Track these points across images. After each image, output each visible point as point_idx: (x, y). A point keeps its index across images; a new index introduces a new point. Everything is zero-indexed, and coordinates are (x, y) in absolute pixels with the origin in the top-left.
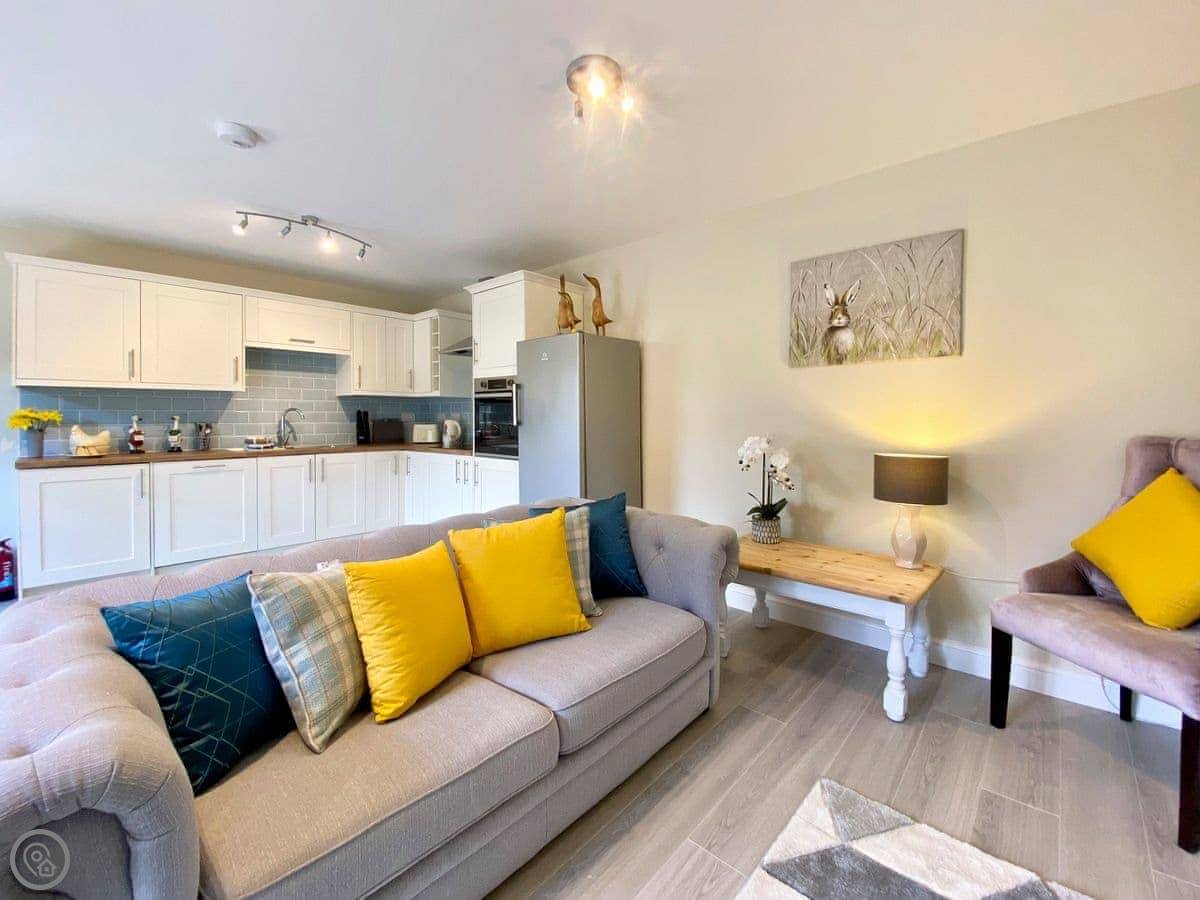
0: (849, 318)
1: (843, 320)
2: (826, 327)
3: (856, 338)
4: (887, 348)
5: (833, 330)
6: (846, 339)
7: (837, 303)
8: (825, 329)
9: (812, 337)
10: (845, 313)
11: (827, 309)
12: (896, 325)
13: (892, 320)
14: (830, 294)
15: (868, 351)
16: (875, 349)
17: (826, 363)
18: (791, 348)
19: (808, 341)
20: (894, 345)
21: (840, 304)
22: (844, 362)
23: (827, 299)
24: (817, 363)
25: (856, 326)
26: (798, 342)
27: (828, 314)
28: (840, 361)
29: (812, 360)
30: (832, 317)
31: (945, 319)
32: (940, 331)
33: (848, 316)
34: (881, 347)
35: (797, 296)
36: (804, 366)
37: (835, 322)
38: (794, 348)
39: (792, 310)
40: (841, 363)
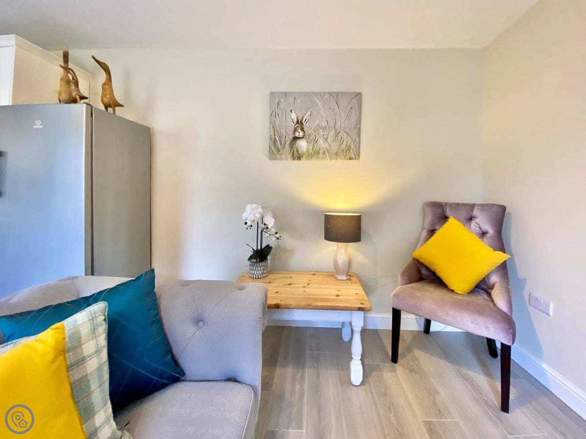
0: (304, 133)
1: (301, 134)
2: (291, 137)
3: (308, 146)
4: (324, 153)
5: (296, 139)
6: (303, 145)
7: (298, 122)
8: (291, 138)
9: (283, 142)
10: (302, 129)
11: (292, 125)
12: (329, 141)
13: (327, 137)
14: (294, 116)
15: (314, 154)
16: (318, 153)
17: (292, 158)
18: (270, 147)
19: (281, 144)
20: (328, 151)
21: (300, 123)
22: (302, 159)
23: (292, 119)
24: (286, 159)
25: (309, 138)
26: (275, 143)
27: (292, 129)
28: (299, 158)
29: (283, 156)
30: (295, 130)
31: (352, 139)
32: (350, 146)
33: (304, 131)
34: (321, 152)
35: (273, 115)
36: (278, 159)
37: (297, 134)
38: (273, 148)
39: (271, 122)
40: (300, 159)
